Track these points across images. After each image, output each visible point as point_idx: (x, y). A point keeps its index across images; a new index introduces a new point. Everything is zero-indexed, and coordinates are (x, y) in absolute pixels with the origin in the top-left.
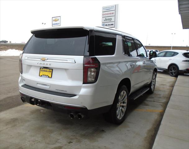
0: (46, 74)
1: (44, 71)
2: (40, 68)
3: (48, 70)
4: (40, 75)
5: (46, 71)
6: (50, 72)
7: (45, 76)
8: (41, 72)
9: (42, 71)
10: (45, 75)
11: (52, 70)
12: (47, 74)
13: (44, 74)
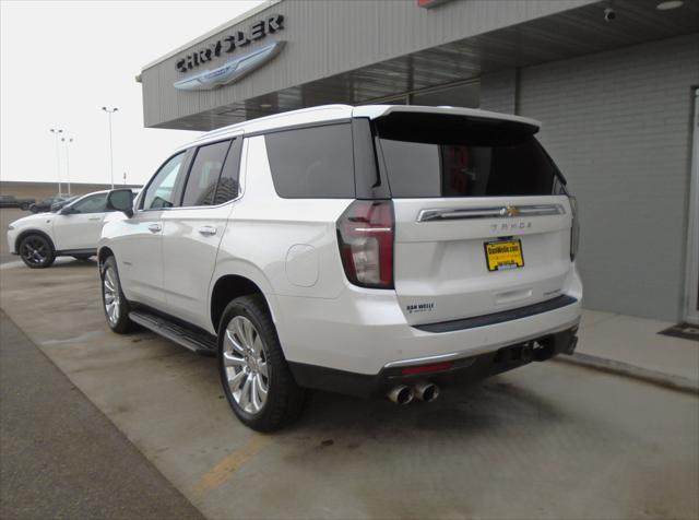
0: (506, 259)
1: (499, 250)
2: (486, 244)
3: (509, 245)
4: (492, 268)
5: (506, 250)
6: (514, 249)
7: (508, 266)
8: (489, 256)
9: (493, 252)
10: (506, 263)
11: (520, 241)
12: (510, 259)
13: (500, 261)
